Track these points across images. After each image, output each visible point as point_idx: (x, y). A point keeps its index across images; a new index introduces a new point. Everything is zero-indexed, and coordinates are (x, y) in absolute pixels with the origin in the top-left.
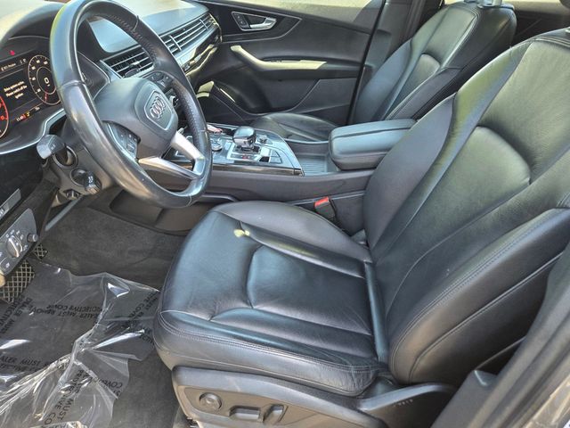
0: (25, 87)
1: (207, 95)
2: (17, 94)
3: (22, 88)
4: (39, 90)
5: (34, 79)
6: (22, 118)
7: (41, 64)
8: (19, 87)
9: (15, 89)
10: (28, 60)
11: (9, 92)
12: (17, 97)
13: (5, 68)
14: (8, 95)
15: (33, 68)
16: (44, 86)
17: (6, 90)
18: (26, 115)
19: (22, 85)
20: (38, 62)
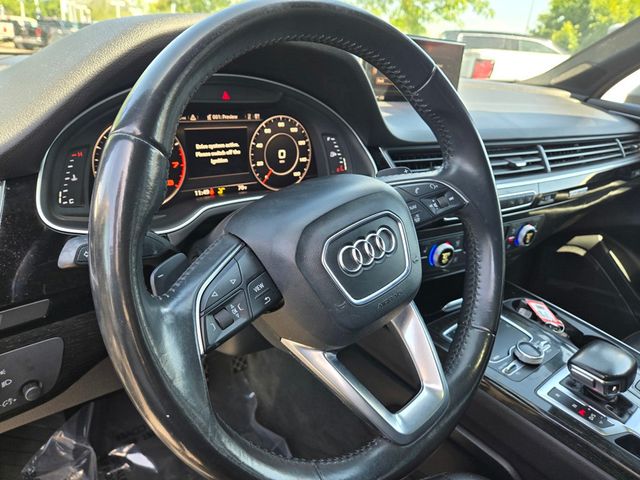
0: (239, 152)
1: (582, 252)
2: (215, 158)
3: (230, 152)
4: (260, 164)
5: (260, 145)
6: (206, 192)
7: (286, 129)
8: (226, 149)
9: (215, 150)
10: (263, 118)
11: (202, 151)
12: (213, 162)
13: (215, 117)
14: (198, 154)
15: (268, 131)
16: (273, 160)
17: (198, 147)
18: (216, 191)
19: (233, 148)
20: (281, 125)
